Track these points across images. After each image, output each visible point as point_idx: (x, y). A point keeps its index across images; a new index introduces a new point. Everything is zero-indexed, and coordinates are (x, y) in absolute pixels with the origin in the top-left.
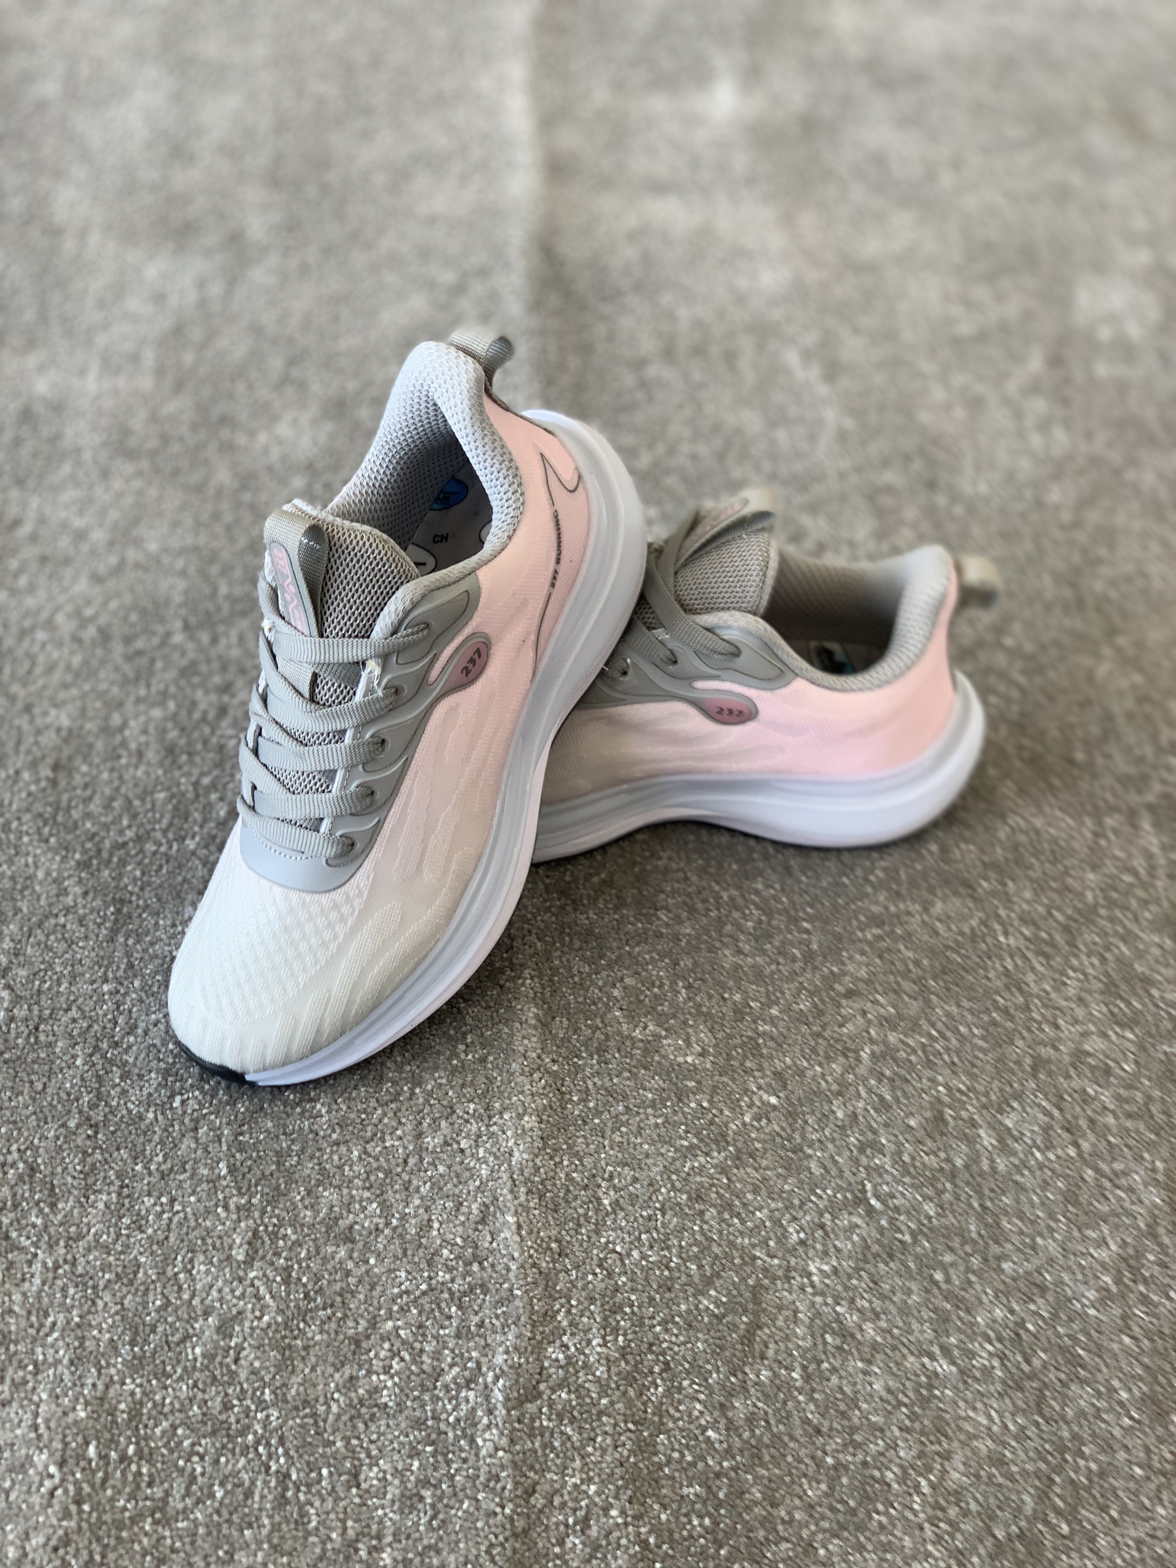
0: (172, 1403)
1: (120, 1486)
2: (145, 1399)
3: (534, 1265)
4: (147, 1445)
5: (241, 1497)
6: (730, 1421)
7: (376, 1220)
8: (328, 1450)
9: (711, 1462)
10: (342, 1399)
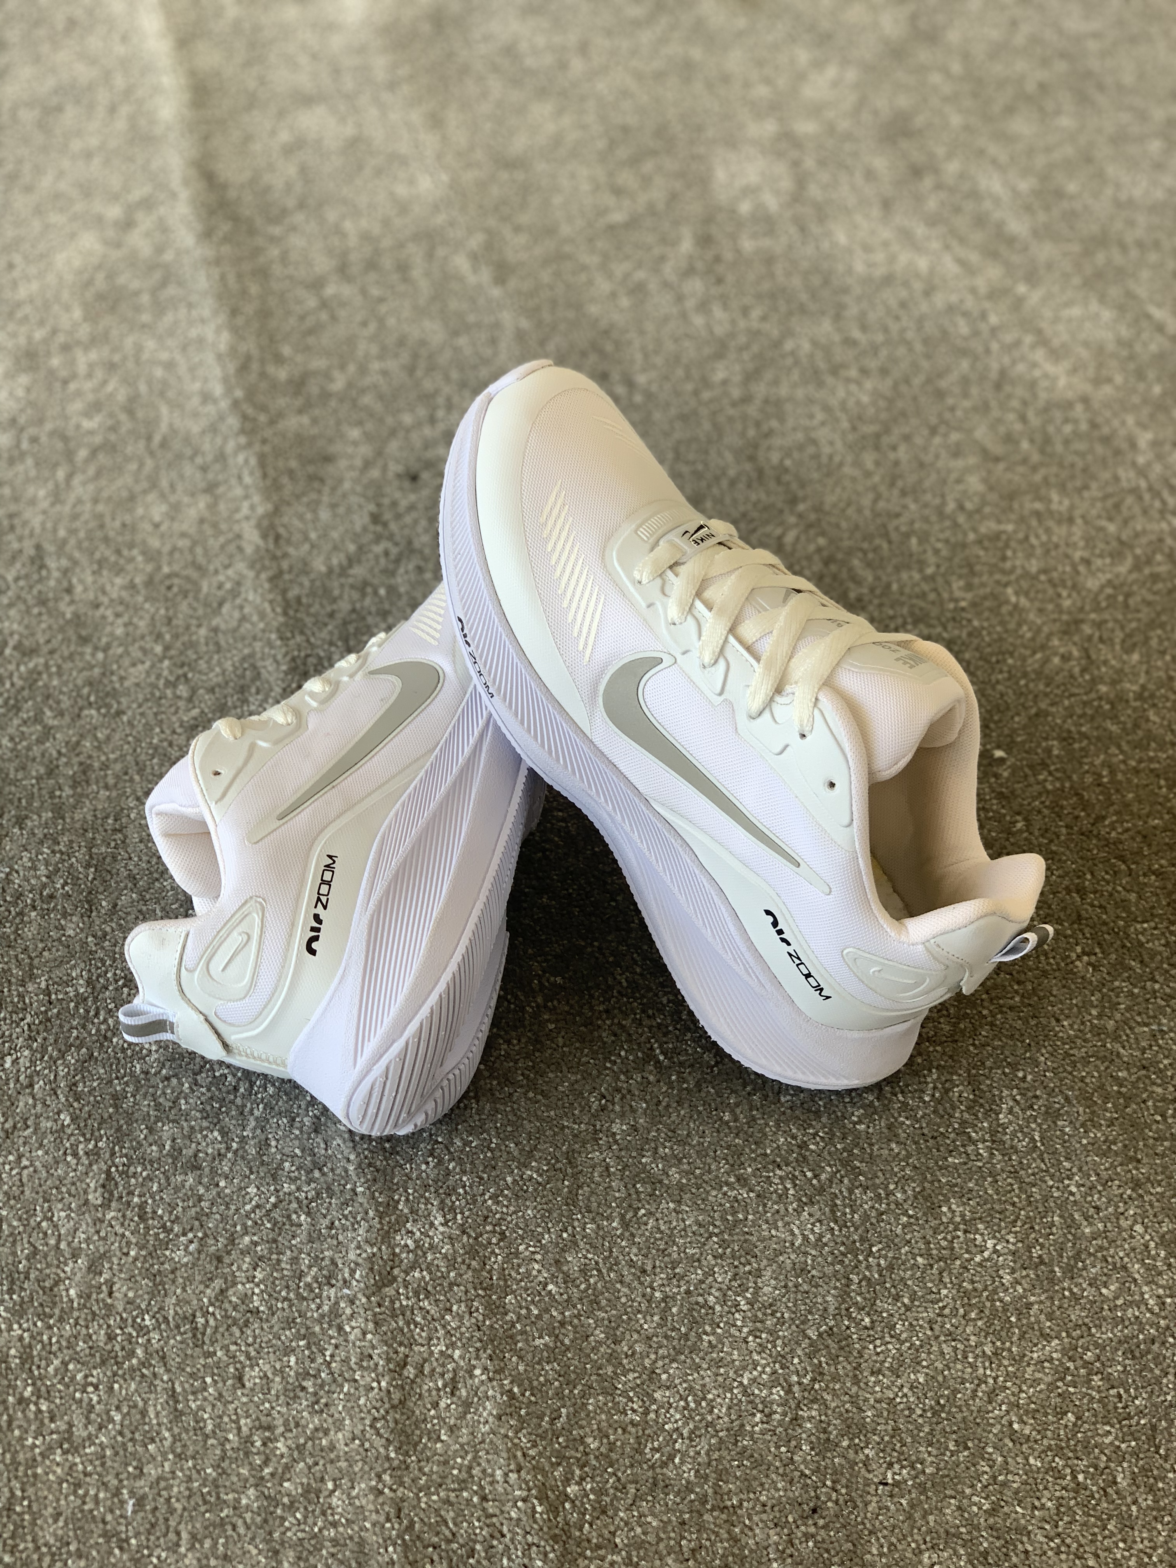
0: (58, 1342)
1: (25, 1425)
2: (34, 1343)
3: (370, 1165)
4: (44, 1384)
5: (138, 1417)
6: (567, 1275)
7: (217, 1146)
8: (210, 1360)
9: (555, 1314)
10: (217, 1312)
